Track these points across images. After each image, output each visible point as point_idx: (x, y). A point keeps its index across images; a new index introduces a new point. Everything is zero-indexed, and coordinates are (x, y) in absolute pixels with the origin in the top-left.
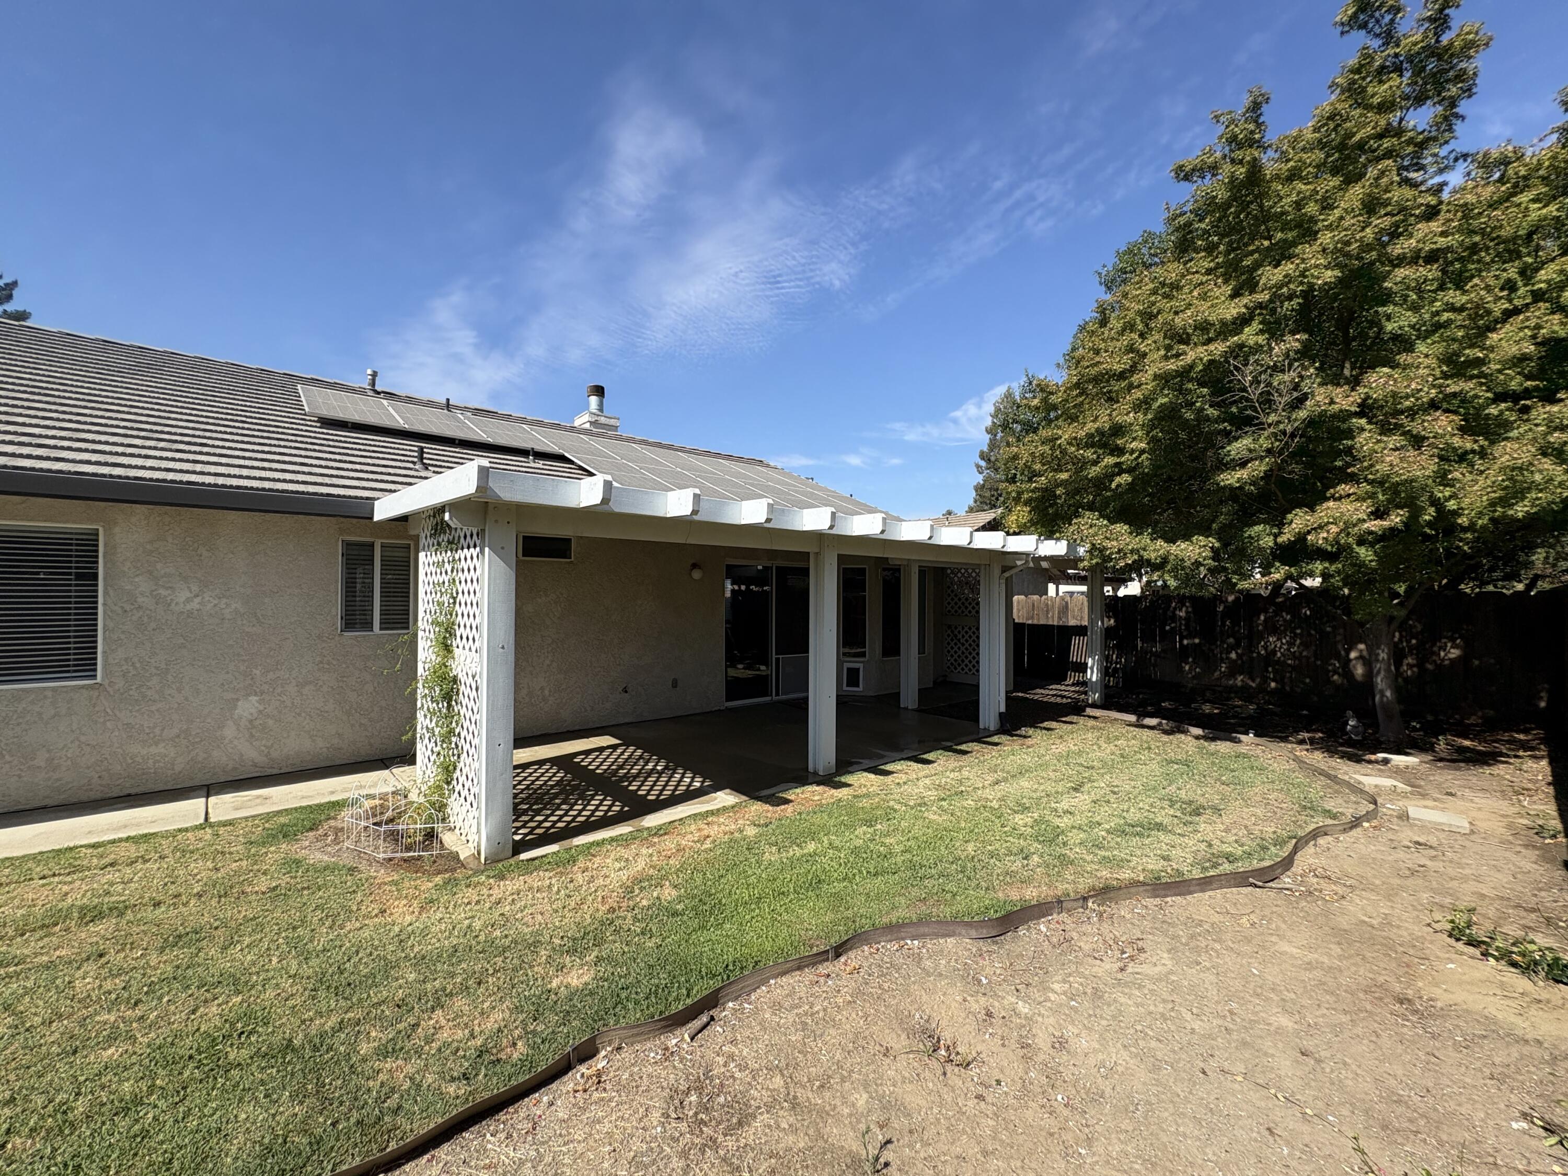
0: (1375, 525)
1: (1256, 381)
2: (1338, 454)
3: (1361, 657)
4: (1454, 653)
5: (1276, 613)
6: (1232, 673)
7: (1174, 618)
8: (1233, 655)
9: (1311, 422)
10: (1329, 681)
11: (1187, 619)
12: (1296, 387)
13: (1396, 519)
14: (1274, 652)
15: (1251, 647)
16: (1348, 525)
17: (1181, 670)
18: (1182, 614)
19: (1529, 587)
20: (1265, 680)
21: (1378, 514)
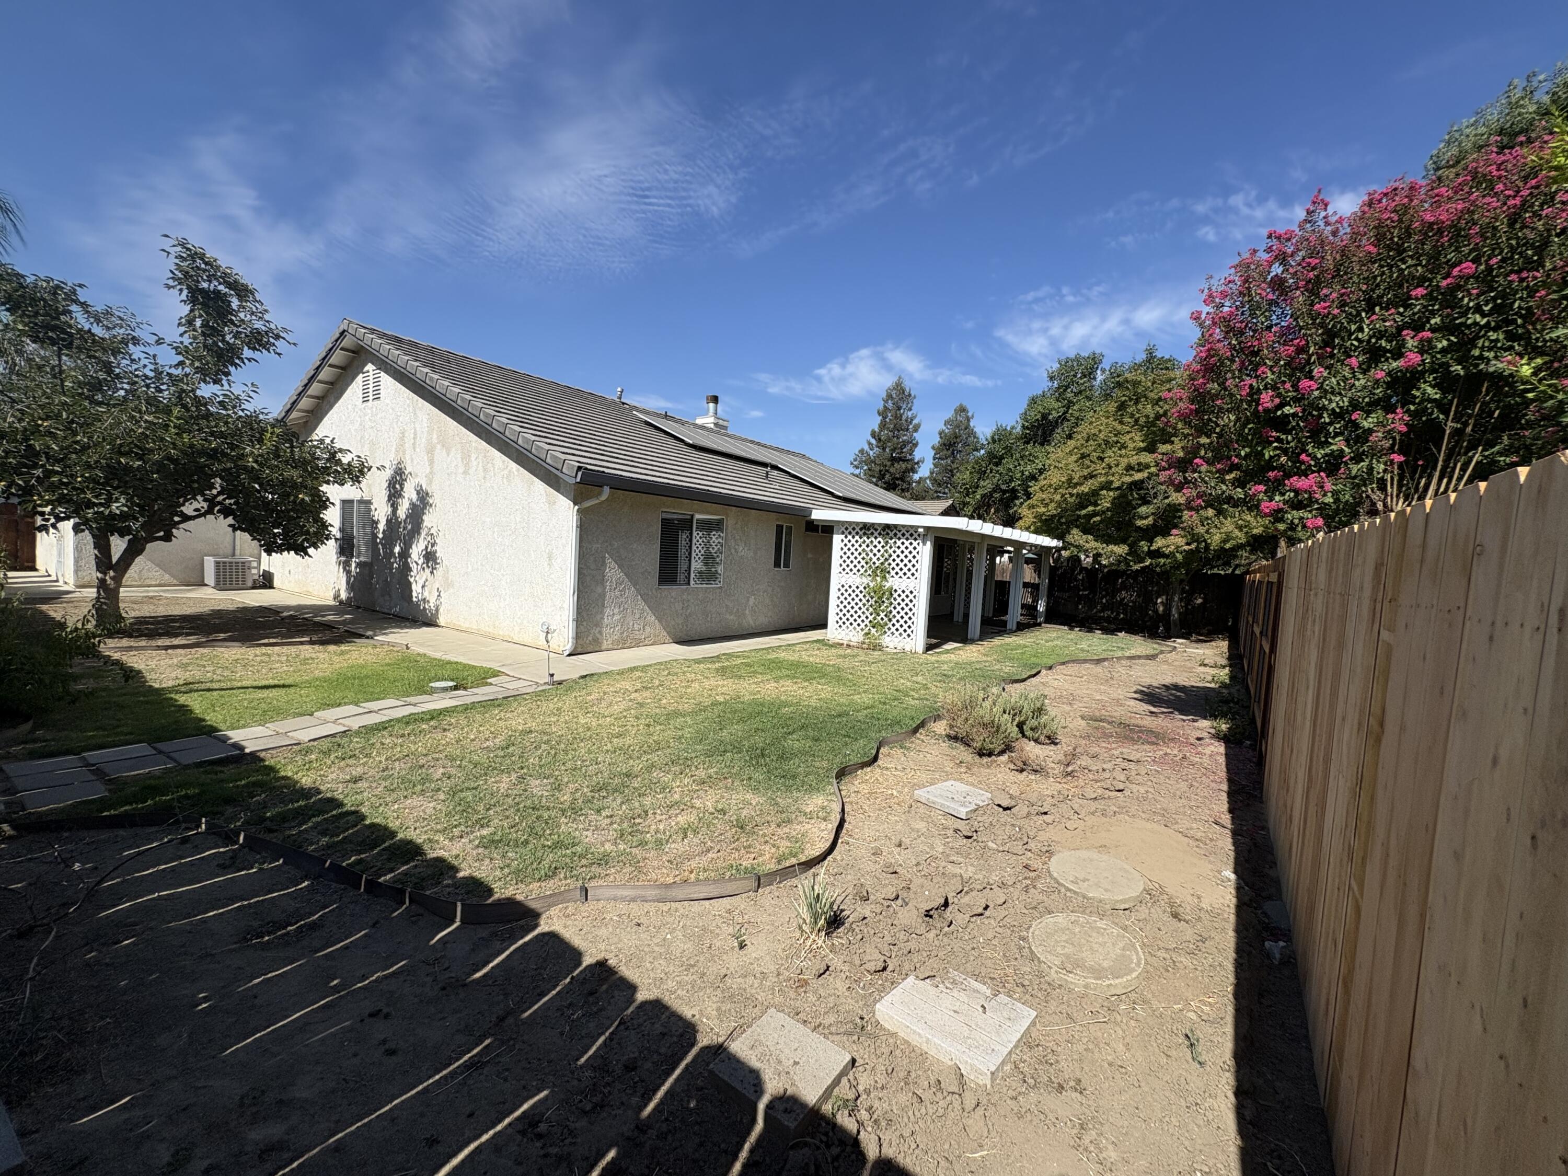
0: (1186, 548)
1: (1153, 488)
2: (1175, 517)
3: (1162, 602)
4: (1200, 601)
5: (1127, 579)
6: (1103, 611)
7: (1076, 580)
8: (1104, 601)
9: (1169, 505)
10: (1147, 614)
11: (1083, 580)
12: (1166, 492)
13: (1193, 546)
14: (1124, 599)
15: (1114, 596)
16: (1178, 547)
17: (1077, 608)
18: (1080, 577)
19: (1234, 570)
20: (1118, 614)
21: (1188, 544)
